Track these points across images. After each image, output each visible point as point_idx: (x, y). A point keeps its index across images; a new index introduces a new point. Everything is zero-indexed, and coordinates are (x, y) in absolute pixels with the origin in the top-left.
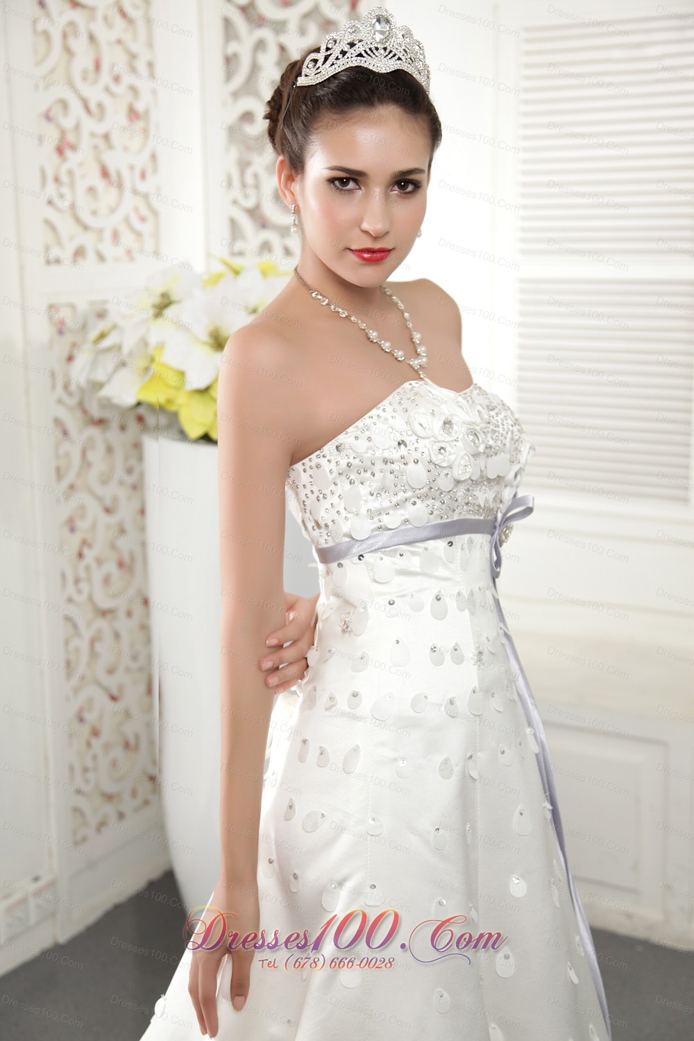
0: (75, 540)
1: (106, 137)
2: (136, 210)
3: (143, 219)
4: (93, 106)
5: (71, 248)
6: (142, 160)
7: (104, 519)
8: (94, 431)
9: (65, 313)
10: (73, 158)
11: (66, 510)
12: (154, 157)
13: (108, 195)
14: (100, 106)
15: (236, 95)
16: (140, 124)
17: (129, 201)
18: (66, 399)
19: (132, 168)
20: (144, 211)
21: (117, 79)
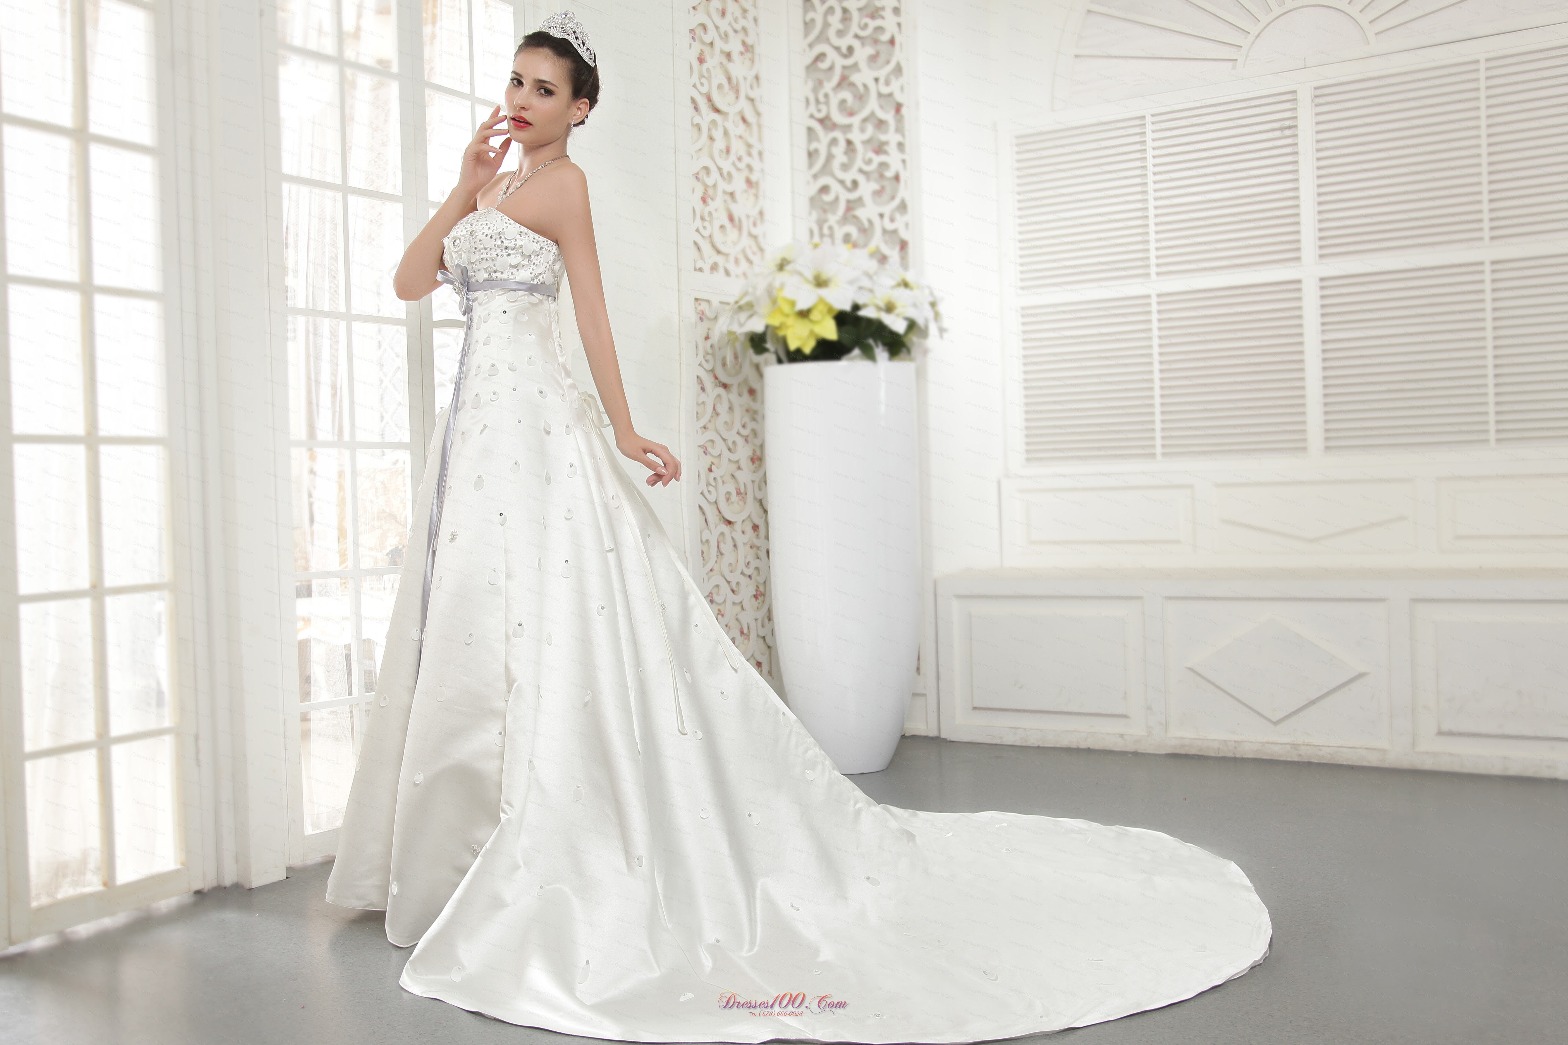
0: (708, 460)
1: (732, 194)
2: (750, 247)
3: (754, 253)
4: (725, 172)
5: (710, 262)
6: (754, 213)
7: (726, 454)
8: (721, 391)
9: (704, 306)
10: (712, 205)
11: (703, 439)
12: (761, 213)
13: (732, 234)
14: (729, 174)
15: (815, 177)
16: (753, 191)
17: (746, 241)
18: (704, 363)
19: (748, 217)
20: (755, 248)
21: (740, 159)
